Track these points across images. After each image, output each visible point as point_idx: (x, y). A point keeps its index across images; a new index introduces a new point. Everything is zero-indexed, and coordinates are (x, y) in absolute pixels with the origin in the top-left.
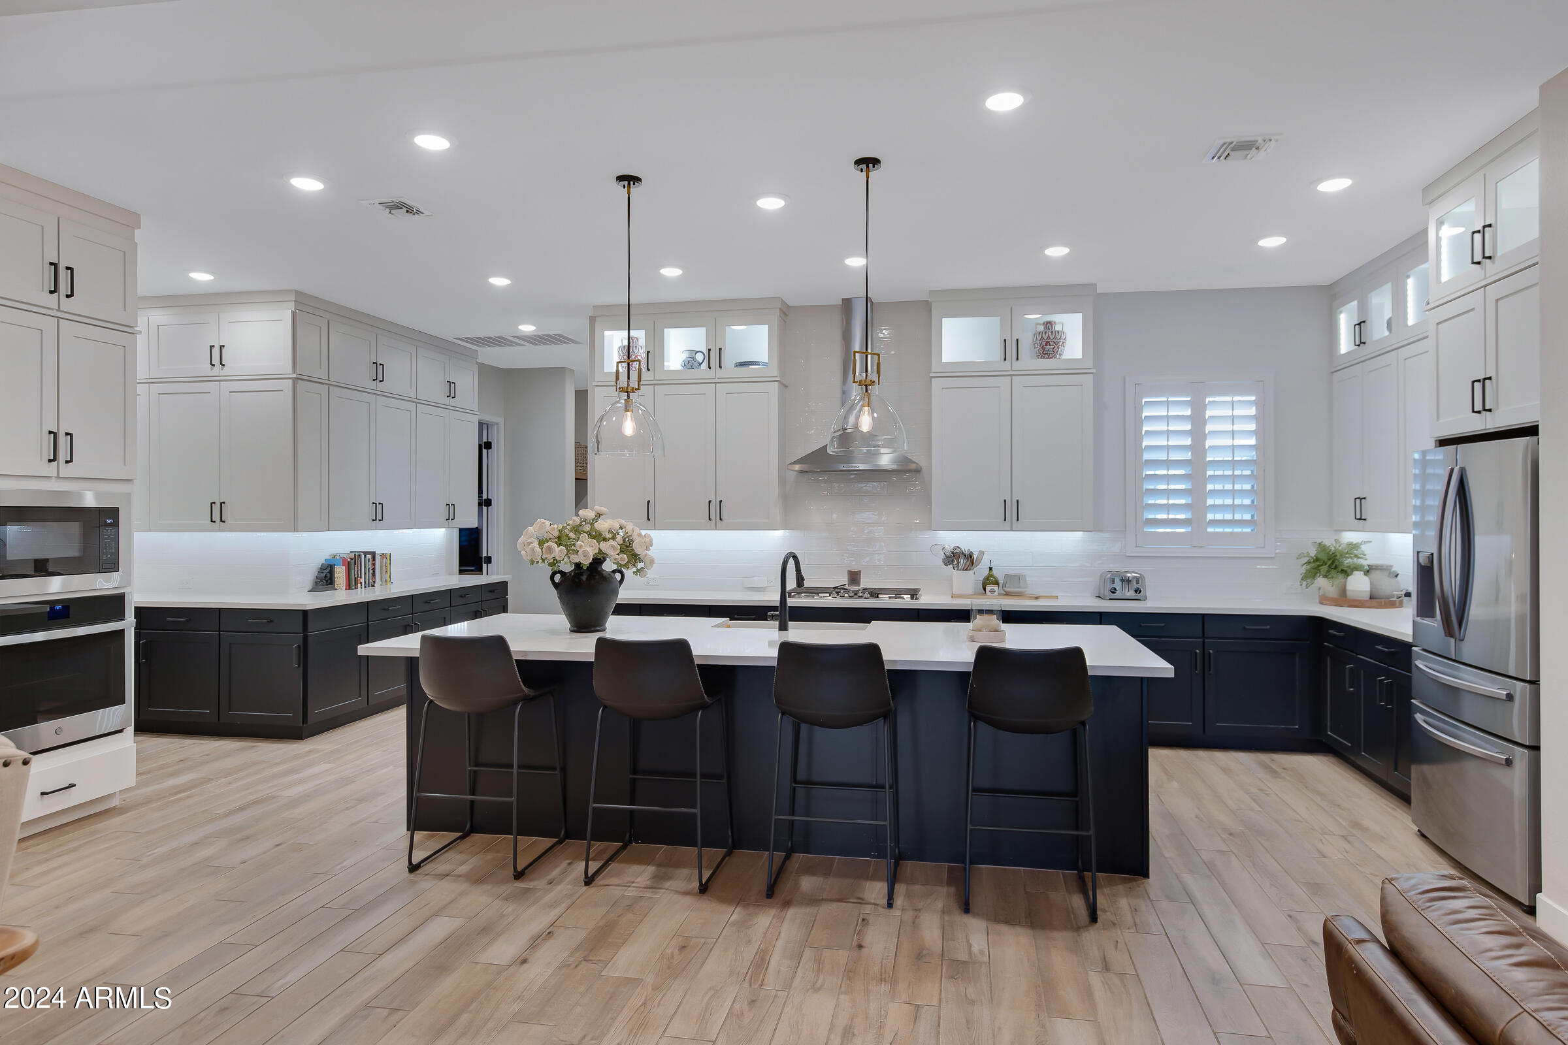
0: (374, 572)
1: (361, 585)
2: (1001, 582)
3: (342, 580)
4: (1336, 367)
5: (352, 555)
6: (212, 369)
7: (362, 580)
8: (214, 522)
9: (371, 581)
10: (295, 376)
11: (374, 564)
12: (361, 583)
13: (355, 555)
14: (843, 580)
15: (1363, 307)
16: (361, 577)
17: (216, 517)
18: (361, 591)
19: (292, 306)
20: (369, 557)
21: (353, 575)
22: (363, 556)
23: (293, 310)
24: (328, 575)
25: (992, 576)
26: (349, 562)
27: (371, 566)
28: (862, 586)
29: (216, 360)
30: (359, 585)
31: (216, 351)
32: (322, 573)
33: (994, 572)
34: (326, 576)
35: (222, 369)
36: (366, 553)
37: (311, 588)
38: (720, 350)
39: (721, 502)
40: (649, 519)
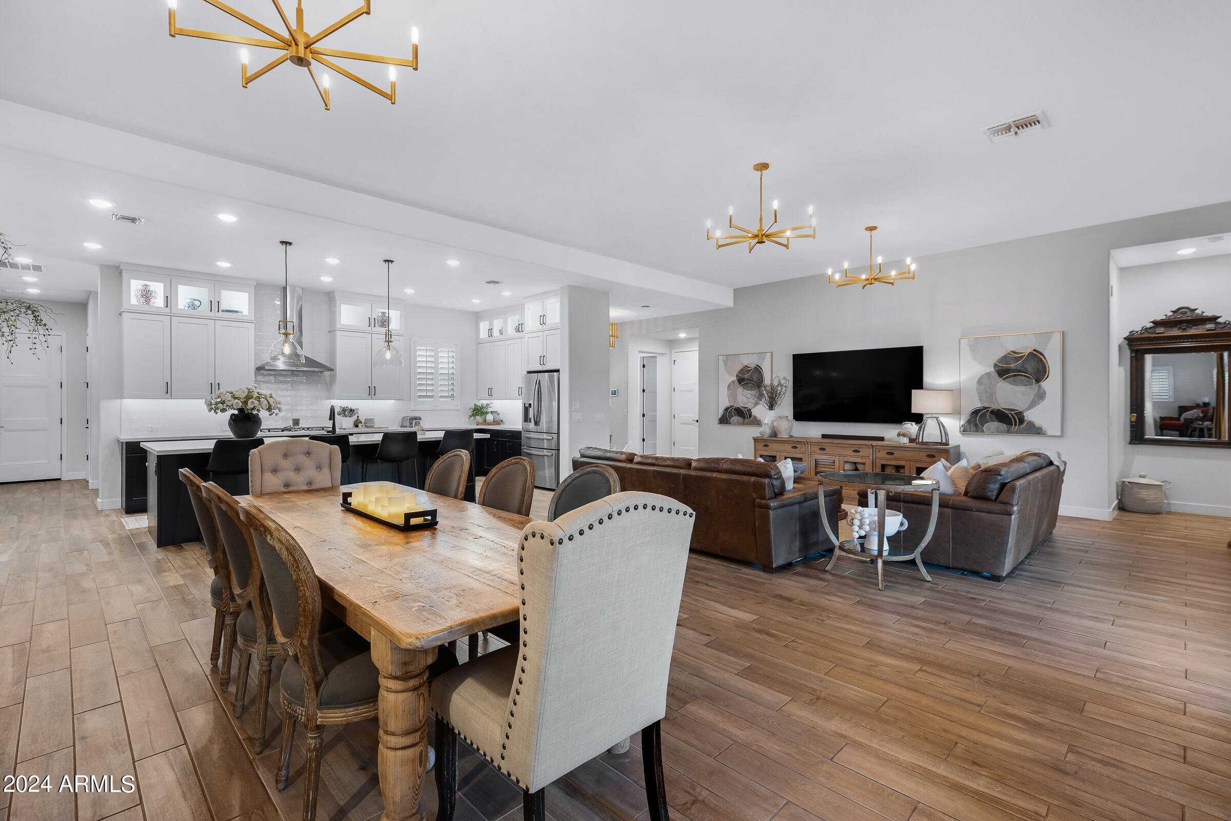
2: (363, 422)
4: (479, 343)
14: (290, 423)
15: (491, 323)
25: (359, 420)
28: (300, 426)
33: (360, 418)
38: (218, 302)
39: (219, 384)
40: (167, 393)
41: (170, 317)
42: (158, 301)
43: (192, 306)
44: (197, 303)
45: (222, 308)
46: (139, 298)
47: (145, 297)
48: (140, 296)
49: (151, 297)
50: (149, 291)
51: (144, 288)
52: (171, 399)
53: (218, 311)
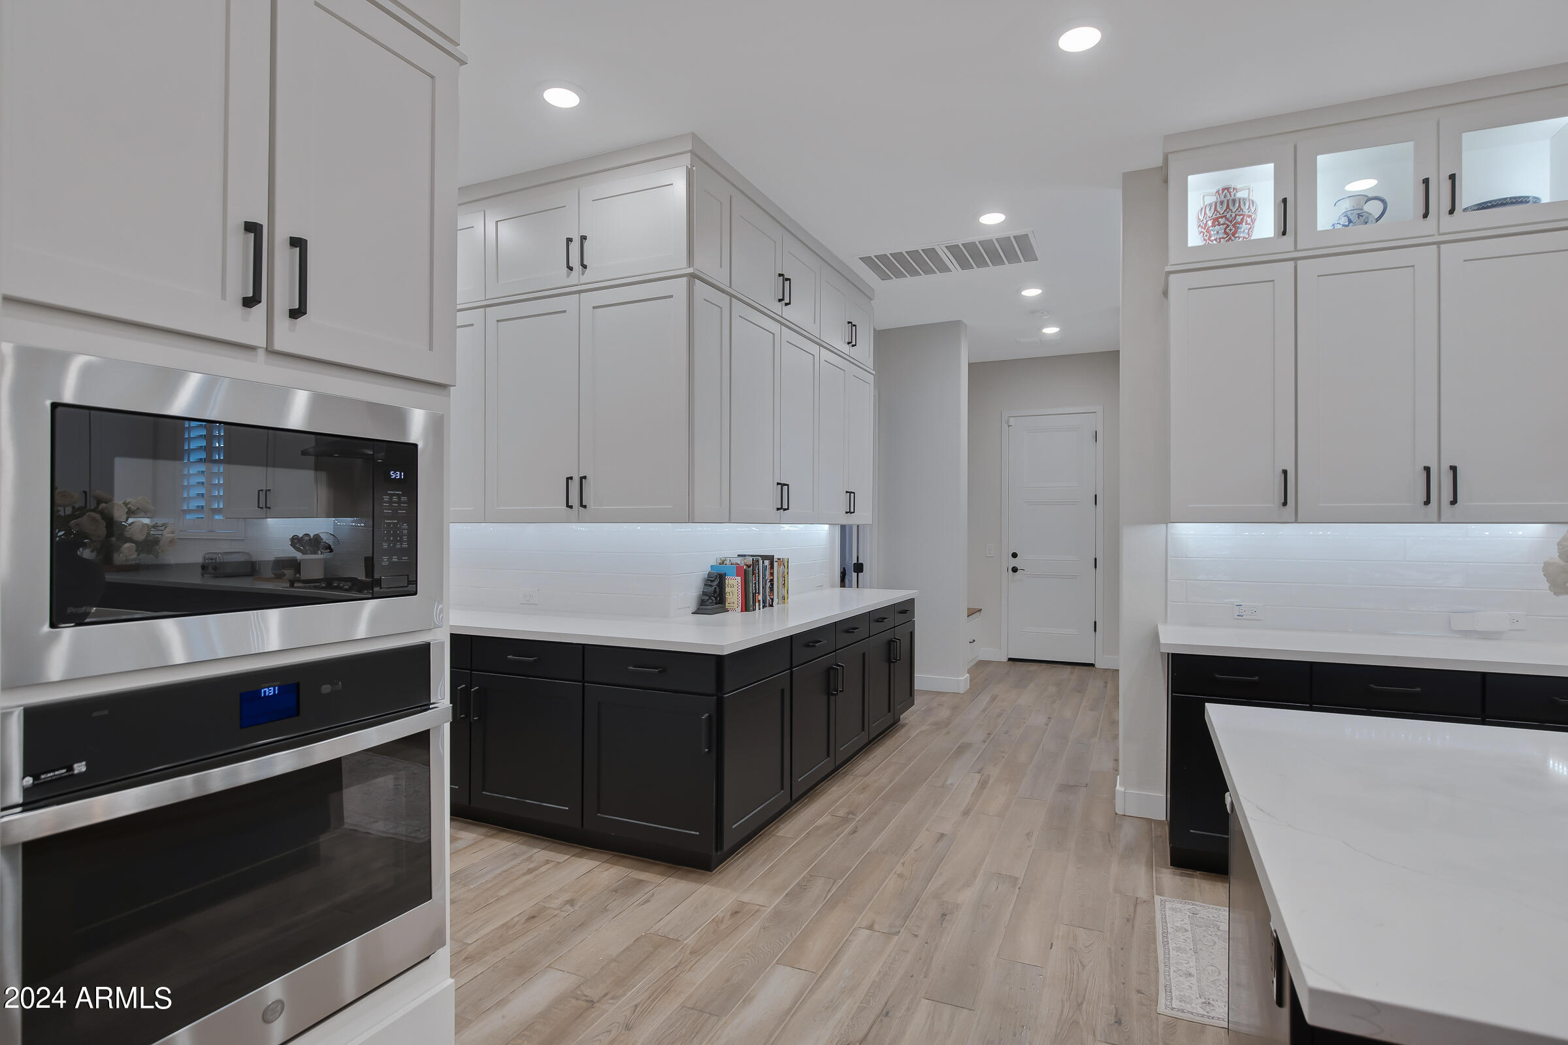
0: (772, 585)
1: (759, 605)
3: (736, 594)
5: (749, 561)
6: (568, 276)
7: (760, 597)
8: (571, 507)
9: (768, 598)
10: (691, 270)
11: (772, 574)
12: (759, 601)
13: (753, 559)
16: (759, 593)
17: (574, 499)
18: (759, 613)
19: (687, 160)
20: (767, 562)
21: (751, 590)
22: (761, 561)
23: (689, 167)
24: (718, 590)
26: (745, 570)
27: (768, 577)
29: (575, 261)
30: (757, 604)
31: (575, 247)
32: (711, 586)
34: (715, 591)
35: (583, 274)
36: (764, 558)
37: (696, 609)
38: (1452, 177)
39: (1454, 469)
40: (1285, 504)
41: (1292, 263)
42: (1264, 225)
43: (1358, 217)
44: (1374, 208)
45: (1467, 198)
46: (1208, 231)
47: (1222, 221)
48: (1210, 223)
49: (1239, 219)
50: (1234, 201)
51: (1222, 197)
52: (1296, 521)
53: (1451, 212)
